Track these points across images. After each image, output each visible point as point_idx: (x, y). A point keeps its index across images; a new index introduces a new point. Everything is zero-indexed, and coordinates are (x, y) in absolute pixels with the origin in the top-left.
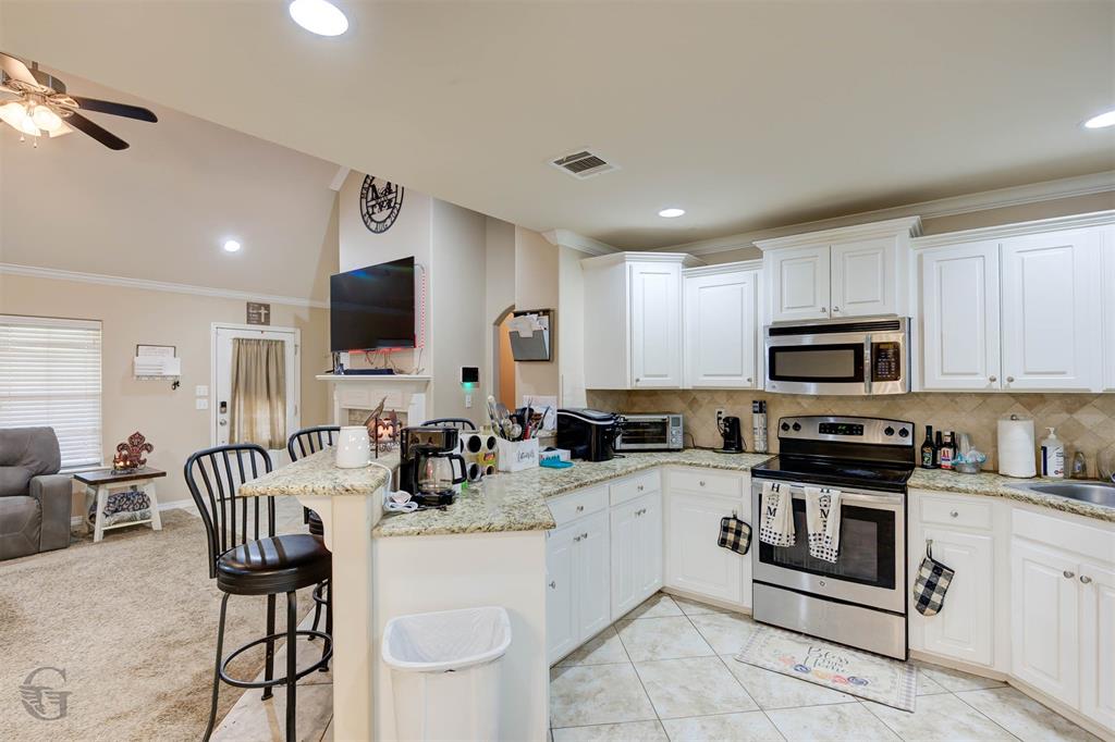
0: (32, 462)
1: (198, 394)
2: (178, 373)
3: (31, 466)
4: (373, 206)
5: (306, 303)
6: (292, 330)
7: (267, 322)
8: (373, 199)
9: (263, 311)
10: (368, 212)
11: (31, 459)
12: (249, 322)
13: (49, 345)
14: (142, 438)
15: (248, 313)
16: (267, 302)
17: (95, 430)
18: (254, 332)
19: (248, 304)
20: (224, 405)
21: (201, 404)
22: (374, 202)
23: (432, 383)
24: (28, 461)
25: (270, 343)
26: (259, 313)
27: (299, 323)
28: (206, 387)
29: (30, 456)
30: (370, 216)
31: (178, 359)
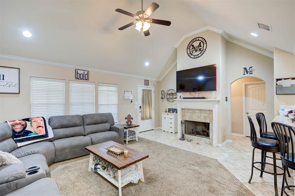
0: (110, 122)
1: (136, 104)
2: (132, 99)
3: (110, 123)
4: (192, 51)
5: (156, 80)
6: (153, 87)
7: (148, 85)
8: (192, 49)
9: (147, 82)
10: (190, 53)
11: (110, 121)
12: (145, 85)
13: (108, 91)
14: (130, 116)
15: (145, 82)
16: (148, 80)
17: (116, 114)
18: (145, 88)
19: (145, 80)
20: (140, 107)
21: (136, 107)
22: (193, 50)
23: (221, 101)
24: (109, 122)
25: (149, 90)
26: (147, 83)
27: (154, 85)
28: (137, 102)
29: (110, 120)
30: (191, 54)
31: (132, 95)
